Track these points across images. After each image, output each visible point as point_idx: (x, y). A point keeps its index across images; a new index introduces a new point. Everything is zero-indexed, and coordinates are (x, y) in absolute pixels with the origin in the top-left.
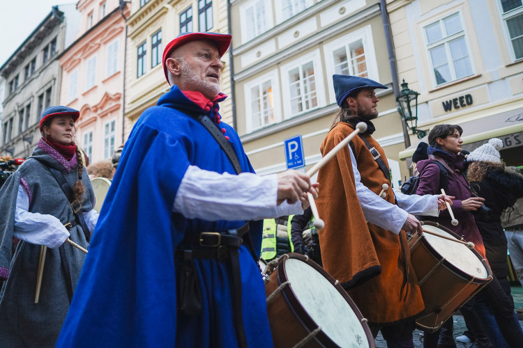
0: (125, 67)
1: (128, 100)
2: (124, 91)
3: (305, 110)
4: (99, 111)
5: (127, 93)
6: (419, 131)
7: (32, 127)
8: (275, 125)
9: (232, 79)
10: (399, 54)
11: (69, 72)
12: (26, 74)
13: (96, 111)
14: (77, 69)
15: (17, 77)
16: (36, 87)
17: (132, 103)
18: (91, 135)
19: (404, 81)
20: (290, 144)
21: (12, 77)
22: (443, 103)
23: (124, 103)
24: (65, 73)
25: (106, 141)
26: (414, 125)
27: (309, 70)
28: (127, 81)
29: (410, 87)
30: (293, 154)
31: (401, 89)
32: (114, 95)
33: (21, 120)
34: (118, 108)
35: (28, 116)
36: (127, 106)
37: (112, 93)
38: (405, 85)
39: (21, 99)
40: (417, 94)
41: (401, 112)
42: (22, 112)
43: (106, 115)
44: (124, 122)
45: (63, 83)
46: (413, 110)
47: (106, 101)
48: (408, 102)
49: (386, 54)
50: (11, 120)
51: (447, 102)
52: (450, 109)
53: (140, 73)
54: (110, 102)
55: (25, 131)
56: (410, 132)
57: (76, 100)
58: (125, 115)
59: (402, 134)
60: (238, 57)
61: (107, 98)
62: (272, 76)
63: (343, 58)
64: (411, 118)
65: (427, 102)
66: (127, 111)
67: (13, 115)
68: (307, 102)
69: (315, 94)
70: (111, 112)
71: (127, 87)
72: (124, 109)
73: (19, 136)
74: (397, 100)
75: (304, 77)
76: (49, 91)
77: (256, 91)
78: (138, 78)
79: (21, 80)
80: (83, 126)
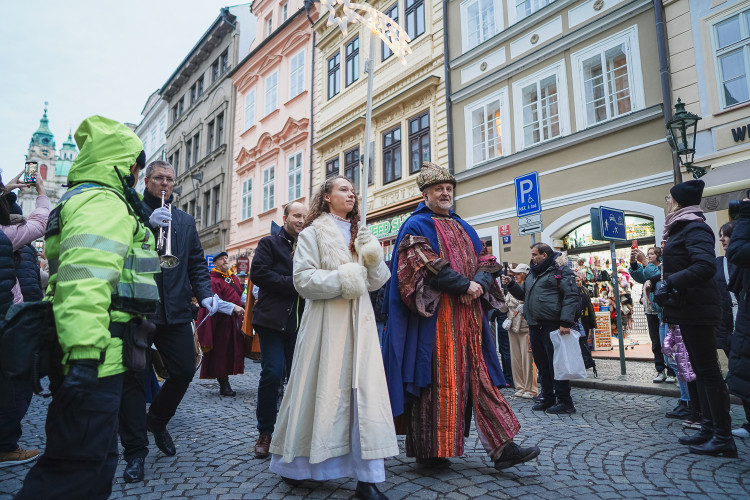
0: (313, 85)
1: (317, 127)
2: (312, 115)
3: (542, 140)
4: (282, 142)
5: (316, 119)
6: (695, 168)
7: (201, 161)
8: (503, 158)
9: (449, 100)
10: (675, 63)
11: (243, 93)
12: (193, 96)
13: (278, 141)
14: (253, 88)
15: (182, 101)
16: (204, 112)
17: (322, 130)
18: (272, 171)
19: (679, 100)
20: (522, 183)
21: (175, 100)
22: (733, 130)
23: (312, 131)
24: (239, 94)
25: (291, 178)
26: (690, 160)
27: (550, 88)
28: (316, 103)
29: (688, 109)
30: (526, 196)
31: (675, 111)
32: (300, 121)
33: (189, 153)
34: (306, 138)
35: (197, 148)
36: (315, 135)
37: (297, 117)
38: (681, 106)
39: (187, 127)
40: (697, 119)
41: (672, 143)
42: (189, 142)
43: (291, 146)
44: (312, 155)
45: (238, 107)
46: (690, 141)
47: (290, 128)
48: (683, 129)
49: (657, 65)
50: (177, 153)
51: (739, 129)
52: (743, 139)
53: (332, 94)
54: (295, 130)
55: (194, 166)
56: (683, 169)
57: (254, 127)
58: (312, 146)
59: (671, 172)
60: (457, 71)
61: (291, 124)
62: (501, 95)
63: (596, 70)
64: (687, 151)
65: (709, 130)
66: (315, 141)
67: (178, 146)
68: (545, 129)
69: (557, 118)
70: (297, 143)
71: (316, 110)
72: (312, 139)
73: (186, 172)
74: (668, 127)
75: (543, 97)
76: (221, 116)
77: (479, 115)
78: (329, 99)
79: (186, 104)
80: (262, 160)
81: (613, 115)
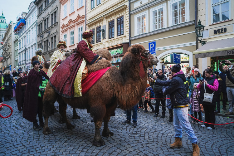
0: (86, 4)
1: (88, 19)
2: (86, 14)
3: (158, 29)
4: (76, 23)
5: (87, 16)
6: (202, 42)
7: (49, 27)
8: (146, 33)
9: (130, 13)
10: (200, 7)
11: (63, 5)
12: (46, 4)
13: (75, 22)
14: (66, 4)
15: (42, 6)
16: (50, 10)
17: (89, 20)
18: (73, 32)
19: (199, 20)
20: (151, 44)
21: (40, 5)
22: (214, 31)
23: (86, 20)
24: (61, 5)
25: (79, 35)
26: (201, 39)
27: (161, 11)
28: (87, 10)
29: (202, 23)
30: (152, 48)
31: (198, 24)
32: (82, 16)
33: (45, 24)
34: (84, 22)
35: (48, 22)
36: (87, 21)
37: (81, 15)
38: (200, 22)
39: (44, 15)
40: (204, 27)
41: (196, 33)
42: (45, 21)
43: (79, 24)
44: (86, 28)
45: (61, 9)
46: (201, 33)
47: (79, 18)
48: (200, 29)
49: (194, 8)
50: (41, 24)
51: (216, 30)
52: (217, 34)
53: (92, 8)
54: (80, 19)
55: (47, 29)
56: (199, 41)
57: (67, 17)
58: (86, 25)
59: (195, 42)
60: (133, 3)
61: (79, 17)
62: (146, 13)
63: (176, 7)
64: (200, 37)
65: (208, 30)
66: (87, 23)
67: (42, 22)
68: (159, 25)
69: (163, 22)
70: (81, 23)
71: (87, 13)
72: (86, 22)
73: (45, 31)
74: (196, 28)
75: (159, 14)
76: (55, 12)
77: (139, 19)
78: (91, 9)
79: (44, 7)
80: (70, 28)
81: (180, 22)
